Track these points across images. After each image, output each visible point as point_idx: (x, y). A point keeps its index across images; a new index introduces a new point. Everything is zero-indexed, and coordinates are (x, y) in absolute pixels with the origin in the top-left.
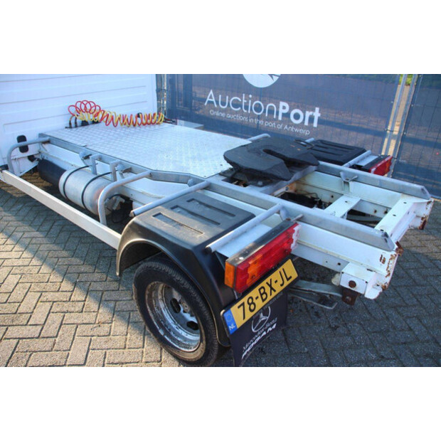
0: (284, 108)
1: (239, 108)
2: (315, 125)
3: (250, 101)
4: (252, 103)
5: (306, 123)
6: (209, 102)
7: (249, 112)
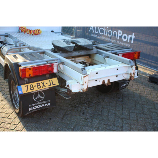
0: (120, 33)
1: (103, 33)
2: (132, 42)
3: (107, 30)
4: (108, 31)
5: (129, 41)
6: (91, 30)
7: (106, 35)
